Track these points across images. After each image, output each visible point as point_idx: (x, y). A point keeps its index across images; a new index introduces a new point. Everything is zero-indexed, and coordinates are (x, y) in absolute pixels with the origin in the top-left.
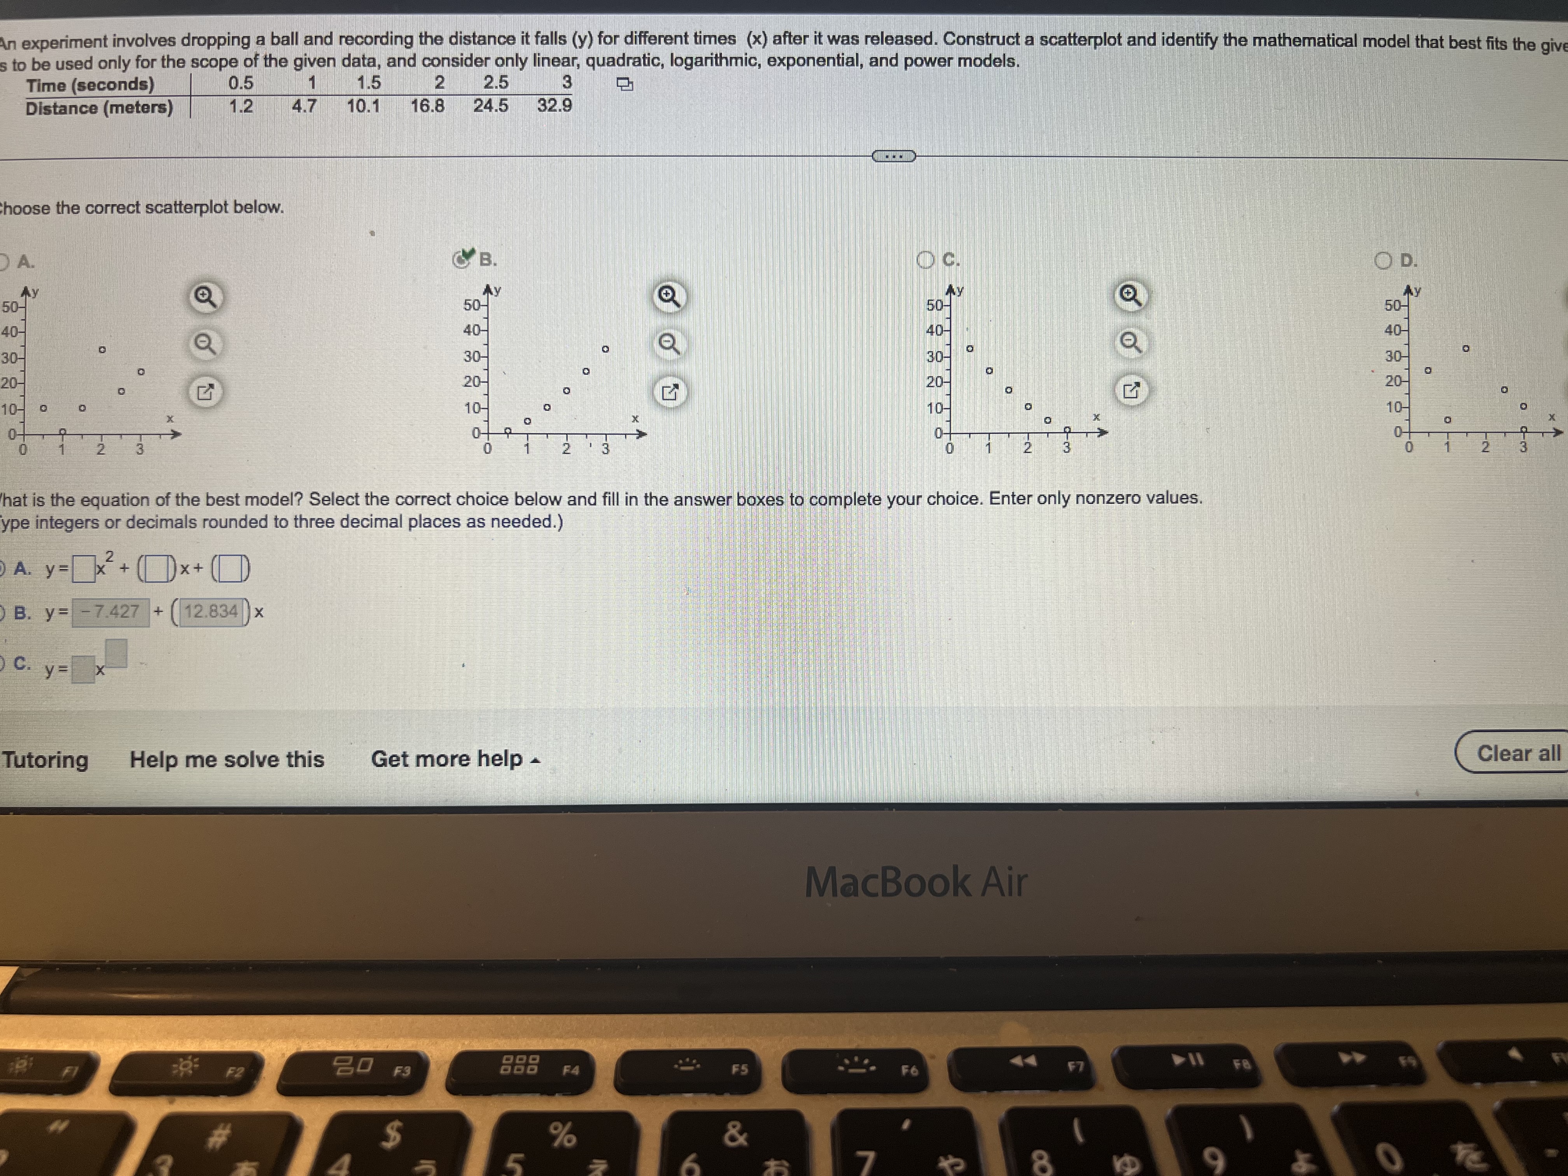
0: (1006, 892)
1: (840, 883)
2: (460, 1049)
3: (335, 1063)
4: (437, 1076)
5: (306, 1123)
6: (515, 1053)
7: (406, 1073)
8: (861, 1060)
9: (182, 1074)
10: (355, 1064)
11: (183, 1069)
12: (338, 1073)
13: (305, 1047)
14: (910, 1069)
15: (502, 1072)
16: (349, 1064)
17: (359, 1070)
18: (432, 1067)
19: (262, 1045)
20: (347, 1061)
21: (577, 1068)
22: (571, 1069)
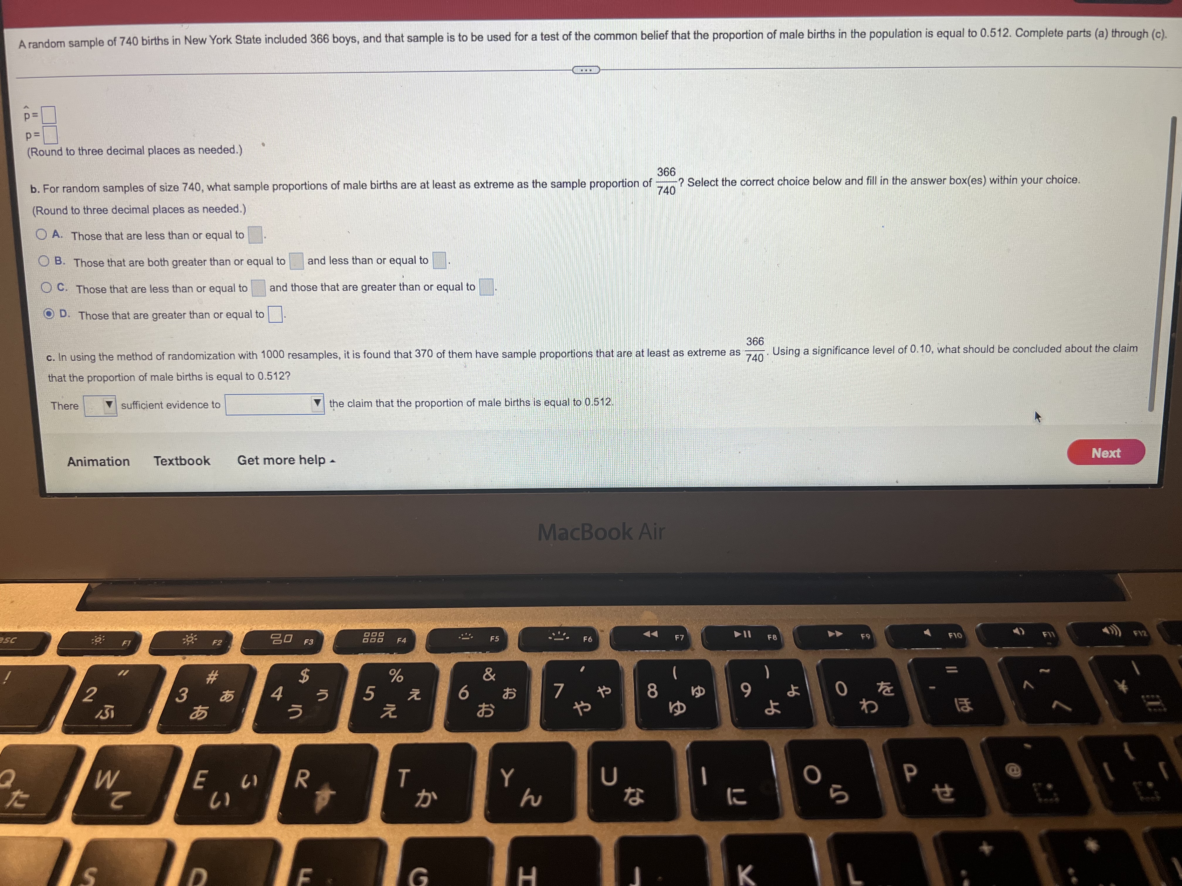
0: (653, 537)
1: (558, 532)
2: (341, 628)
3: (271, 638)
4: (328, 643)
5: (258, 670)
6: (371, 631)
7: (311, 643)
8: (562, 633)
9: (188, 644)
10: (282, 638)
11: (189, 640)
12: (274, 643)
13: (255, 628)
14: (588, 638)
15: (364, 642)
16: (279, 638)
17: (285, 641)
18: (325, 638)
19: (231, 627)
20: (278, 636)
21: (405, 639)
22: (402, 640)
